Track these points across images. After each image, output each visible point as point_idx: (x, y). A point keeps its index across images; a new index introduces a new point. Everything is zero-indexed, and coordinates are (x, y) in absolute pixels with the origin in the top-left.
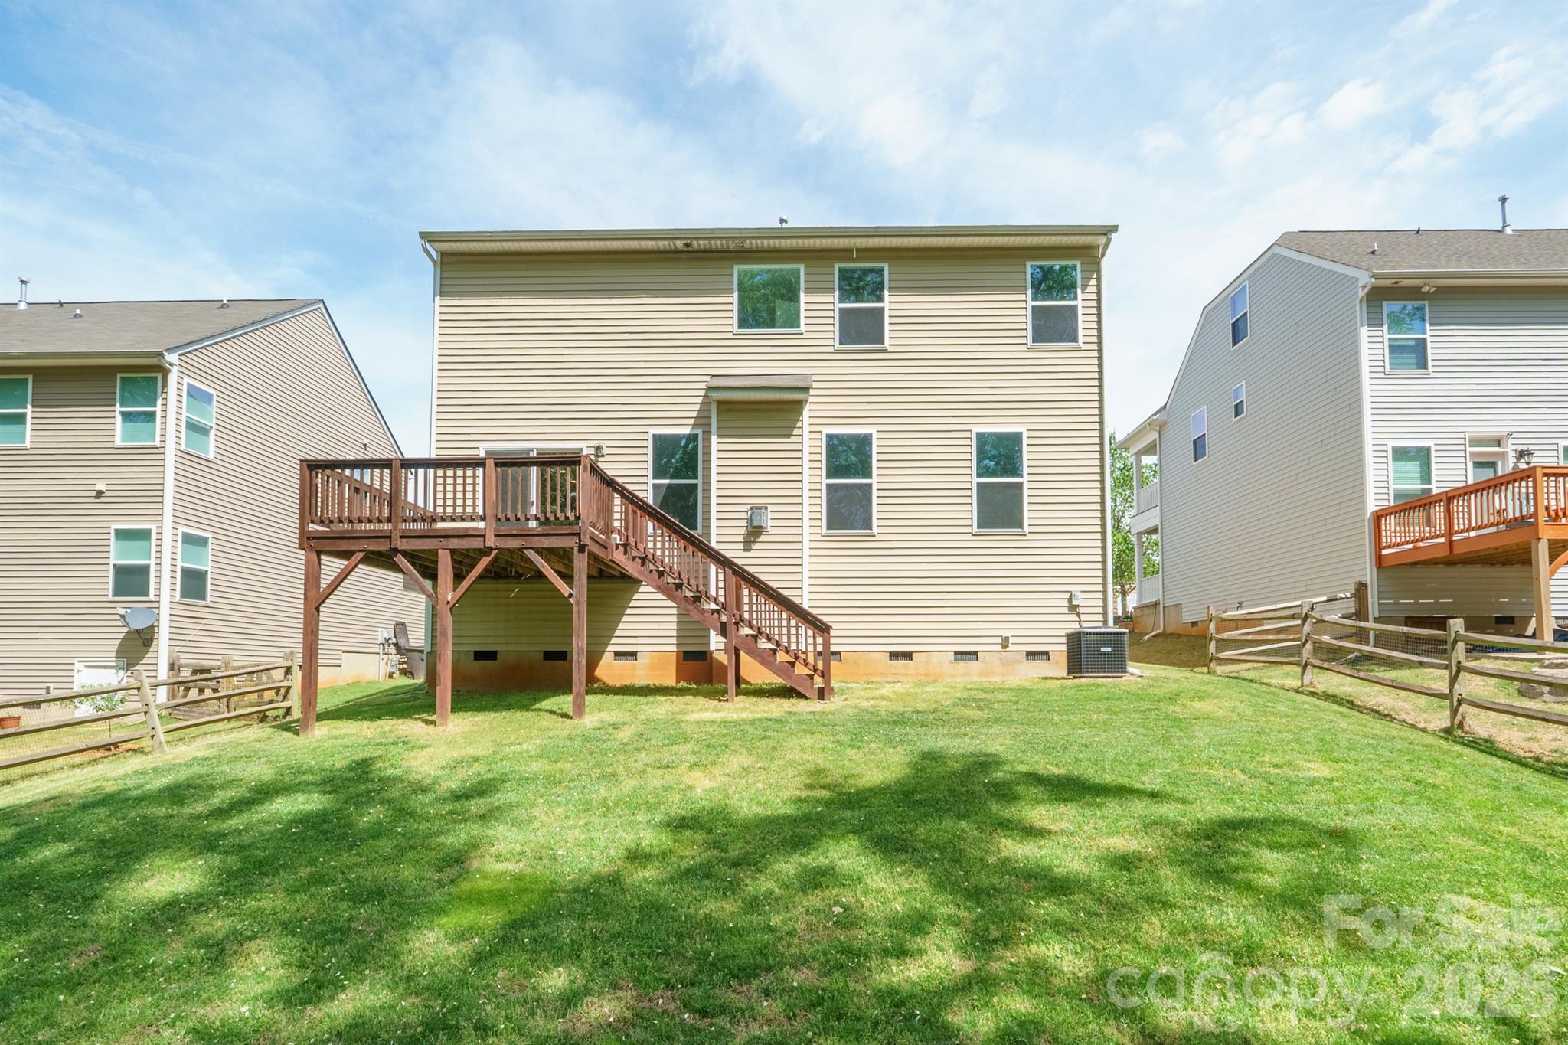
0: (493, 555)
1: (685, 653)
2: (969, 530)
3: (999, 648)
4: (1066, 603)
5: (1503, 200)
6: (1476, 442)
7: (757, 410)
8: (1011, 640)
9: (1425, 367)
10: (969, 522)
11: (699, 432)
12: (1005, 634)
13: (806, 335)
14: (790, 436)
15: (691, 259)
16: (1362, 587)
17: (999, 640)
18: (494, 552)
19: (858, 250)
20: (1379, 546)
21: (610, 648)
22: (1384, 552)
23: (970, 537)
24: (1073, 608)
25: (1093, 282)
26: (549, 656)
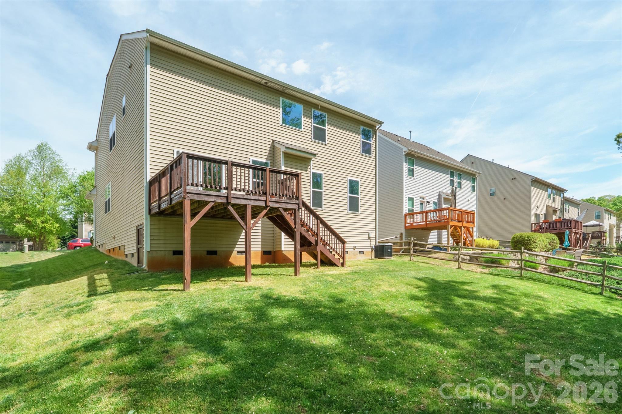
0: (268, 209)
1: (264, 251)
2: (346, 211)
3: (353, 250)
4: (367, 236)
5: (410, 132)
6: (421, 198)
7: (296, 159)
8: (356, 247)
9: (414, 176)
10: (346, 208)
11: (269, 162)
12: (355, 245)
13: (303, 132)
14: (306, 171)
15: (265, 89)
16: (401, 234)
17: (353, 247)
18: (268, 208)
19: (321, 106)
20: (405, 224)
21: (235, 249)
22: (407, 225)
23: (346, 213)
24: (369, 237)
25: (374, 137)
26: (210, 253)
